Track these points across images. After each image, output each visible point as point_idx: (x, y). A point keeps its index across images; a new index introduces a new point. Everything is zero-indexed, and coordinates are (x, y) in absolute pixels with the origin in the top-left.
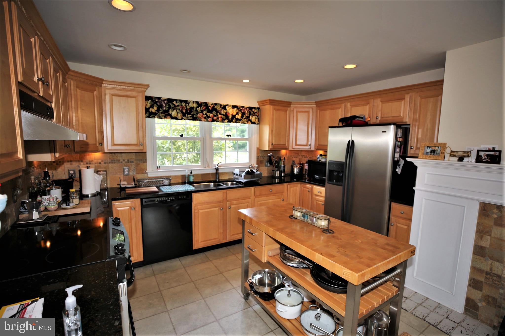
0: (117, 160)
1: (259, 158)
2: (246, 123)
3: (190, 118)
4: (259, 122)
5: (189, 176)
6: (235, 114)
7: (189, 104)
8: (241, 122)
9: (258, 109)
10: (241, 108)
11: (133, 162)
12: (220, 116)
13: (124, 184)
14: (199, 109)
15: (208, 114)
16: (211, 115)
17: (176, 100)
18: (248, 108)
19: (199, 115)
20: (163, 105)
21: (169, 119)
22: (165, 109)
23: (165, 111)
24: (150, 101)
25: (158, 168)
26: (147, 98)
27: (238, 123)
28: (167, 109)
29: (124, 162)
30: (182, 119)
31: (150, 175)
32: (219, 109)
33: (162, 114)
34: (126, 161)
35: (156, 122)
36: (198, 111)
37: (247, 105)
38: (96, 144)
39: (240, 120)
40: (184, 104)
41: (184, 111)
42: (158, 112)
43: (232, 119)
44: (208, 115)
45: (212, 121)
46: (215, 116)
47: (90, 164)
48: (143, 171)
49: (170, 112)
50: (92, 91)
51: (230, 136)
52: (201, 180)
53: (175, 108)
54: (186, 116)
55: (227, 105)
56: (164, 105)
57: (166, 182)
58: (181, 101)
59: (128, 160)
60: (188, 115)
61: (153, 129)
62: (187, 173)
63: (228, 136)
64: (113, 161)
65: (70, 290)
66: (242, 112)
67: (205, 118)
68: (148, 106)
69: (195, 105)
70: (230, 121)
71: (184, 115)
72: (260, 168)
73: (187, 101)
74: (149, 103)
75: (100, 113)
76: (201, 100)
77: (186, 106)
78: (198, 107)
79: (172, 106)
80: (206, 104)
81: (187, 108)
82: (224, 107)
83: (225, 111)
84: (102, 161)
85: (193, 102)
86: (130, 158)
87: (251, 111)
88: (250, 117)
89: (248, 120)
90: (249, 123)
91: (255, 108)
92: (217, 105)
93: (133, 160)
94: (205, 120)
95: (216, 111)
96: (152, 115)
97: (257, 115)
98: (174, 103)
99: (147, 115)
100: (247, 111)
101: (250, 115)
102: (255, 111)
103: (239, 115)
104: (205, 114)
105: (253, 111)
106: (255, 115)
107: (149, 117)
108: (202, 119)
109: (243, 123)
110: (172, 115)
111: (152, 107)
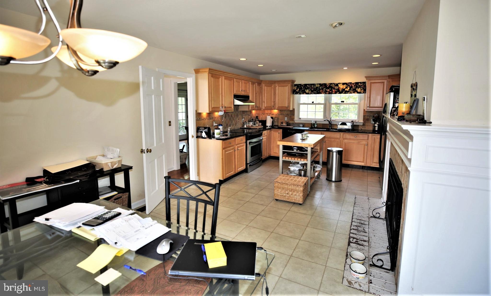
1: (366, 116)
2: (353, 93)
3: (316, 93)
4: (365, 91)
5: (314, 124)
6: (344, 87)
7: (315, 85)
9: (364, 83)
10: (349, 84)
11: (289, 115)
13: (284, 124)
14: (321, 88)
15: (326, 90)
16: (328, 90)
17: (309, 84)
18: (354, 83)
19: (321, 91)
21: (305, 94)
23: (303, 90)
25: (300, 118)
26: (295, 85)
27: (347, 93)
29: (285, 115)
30: (311, 94)
31: (296, 122)
34: (286, 114)
35: (301, 96)
37: (353, 81)
38: (271, 107)
39: (348, 91)
40: (312, 86)
41: (313, 89)
42: (300, 91)
43: (343, 91)
45: (329, 94)
46: (330, 90)
47: (273, 115)
48: (293, 119)
49: (305, 91)
50: (271, 86)
51: (343, 102)
52: (322, 127)
53: (308, 88)
54: (313, 92)
55: (339, 83)
56: (303, 88)
57: (301, 125)
58: (311, 84)
59: (287, 114)
60: (315, 91)
61: (299, 99)
62: (313, 122)
63: (342, 102)
64: (281, 114)
65: (229, 128)
66: (350, 87)
67: (324, 92)
69: (319, 86)
70: (340, 93)
72: (366, 124)
74: (295, 88)
75: (274, 94)
76: (322, 82)
77: (314, 87)
79: (306, 88)
80: (325, 85)
81: (314, 88)
82: (337, 85)
83: (337, 87)
85: (318, 84)
86: (288, 113)
87: (357, 85)
88: (356, 89)
89: (354, 91)
90: (355, 93)
91: (361, 83)
92: (332, 84)
93: (289, 114)
94: (324, 93)
95: (332, 87)
96: (297, 93)
97: (362, 87)
98: (308, 86)
99: (295, 93)
100: (354, 85)
101: (356, 88)
102: (361, 85)
103: (347, 88)
104: (324, 90)
105: (359, 85)
106: (361, 87)
107: (296, 94)
108: (322, 93)
109: (351, 93)
110: (307, 92)
111: (297, 89)
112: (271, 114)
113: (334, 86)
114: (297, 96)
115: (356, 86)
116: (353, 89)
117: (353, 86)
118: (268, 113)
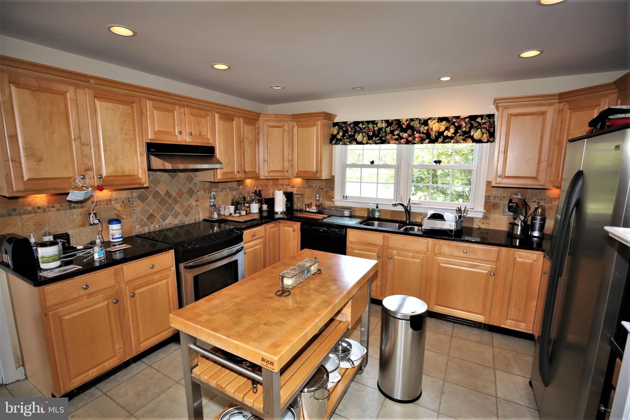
0: (311, 186)
1: (492, 198)
2: (462, 142)
3: (378, 142)
5: (373, 210)
6: (443, 129)
7: (377, 124)
8: (452, 141)
9: (491, 116)
10: (454, 120)
11: (323, 189)
12: (417, 135)
13: (313, 208)
14: (388, 130)
15: (401, 134)
16: (405, 135)
17: (362, 122)
18: (467, 118)
19: (389, 137)
20: (348, 129)
21: (354, 144)
22: (350, 133)
23: (351, 136)
24: (337, 127)
25: (345, 197)
26: (335, 124)
27: (448, 142)
28: (353, 134)
29: (316, 188)
30: (367, 144)
31: (337, 204)
32: (417, 125)
33: (347, 140)
34: (318, 187)
36: (387, 131)
37: (464, 113)
38: (283, 171)
39: (451, 138)
40: (371, 126)
41: (371, 134)
42: (343, 138)
43: (437, 138)
44: (401, 136)
45: (406, 143)
46: (410, 136)
47: (293, 187)
48: (331, 198)
49: (356, 137)
50: (283, 127)
51: (440, 162)
52: (390, 218)
53: (361, 131)
54: (372, 140)
55: (430, 119)
56: (350, 129)
57: (346, 214)
58: (368, 122)
59: (320, 187)
60: (375, 138)
62: (372, 206)
63: (436, 162)
64: (309, 187)
66: (455, 126)
67: (396, 140)
68: (335, 132)
69: (384, 125)
70: (432, 141)
71: (370, 138)
72: (491, 215)
73: (375, 121)
76: (391, 117)
77: (374, 127)
78: (387, 127)
79: (358, 129)
80: (399, 122)
81: (374, 130)
82: (425, 123)
83: (426, 128)
84: (301, 186)
85: (382, 121)
86: (321, 184)
87: (473, 122)
88: (471, 132)
89: (466, 137)
90: (468, 141)
91: (482, 117)
92: (414, 121)
93: (323, 187)
94: (396, 142)
95: (413, 128)
96: (338, 141)
97: (486, 128)
98: (360, 125)
99: (334, 142)
100: (466, 123)
101: (471, 128)
102: (483, 121)
103: (449, 131)
104: (397, 135)
105: (477, 122)
106: (483, 128)
107: (336, 144)
108: (391, 142)
109: (457, 142)
110: (358, 140)
111: (338, 133)
112: (289, 185)
113: (419, 125)
114: (338, 148)
115: (472, 124)
116: (463, 132)
117: (464, 125)
118: (283, 183)
